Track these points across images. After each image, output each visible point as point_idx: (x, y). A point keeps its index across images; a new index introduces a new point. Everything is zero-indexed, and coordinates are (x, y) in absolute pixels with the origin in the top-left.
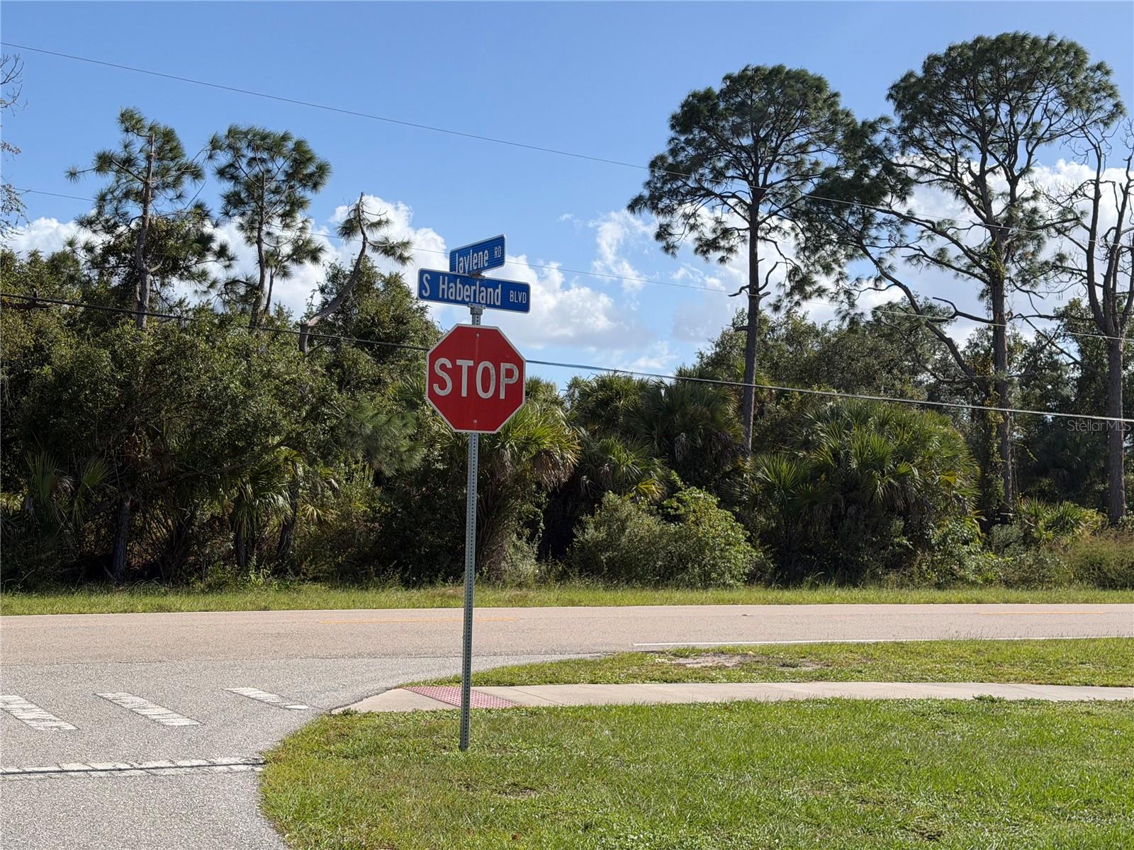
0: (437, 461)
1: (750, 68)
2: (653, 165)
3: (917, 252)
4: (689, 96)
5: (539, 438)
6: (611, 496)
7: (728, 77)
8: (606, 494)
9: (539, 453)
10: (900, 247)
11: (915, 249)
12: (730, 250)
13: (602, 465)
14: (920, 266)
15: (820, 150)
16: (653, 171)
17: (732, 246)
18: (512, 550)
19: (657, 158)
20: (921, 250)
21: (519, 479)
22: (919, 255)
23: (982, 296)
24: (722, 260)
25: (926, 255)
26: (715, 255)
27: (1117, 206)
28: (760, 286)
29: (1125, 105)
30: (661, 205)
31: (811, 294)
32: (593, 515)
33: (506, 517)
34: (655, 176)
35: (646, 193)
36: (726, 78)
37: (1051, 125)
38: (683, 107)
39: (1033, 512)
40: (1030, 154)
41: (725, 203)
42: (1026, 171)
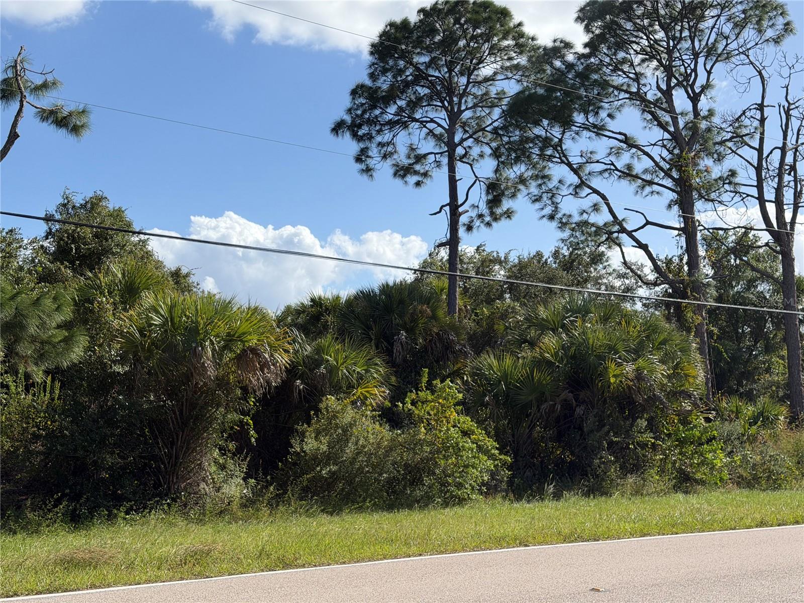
0: (115, 362)
1: (440, 2)
2: (354, 93)
3: (609, 167)
4: (386, 26)
5: (244, 333)
6: (331, 401)
7: (422, 11)
8: (324, 399)
9: (244, 351)
10: (591, 163)
11: (605, 164)
12: (425, 175)
13: (318, 366)
14: (612, 178)
15: (507, 78)
16: (353, 99)
17: (427, 171)
18: (213, 468)
19: (357, 87)
20: (613, 164)
21: (222, 382)
22: (610, 169)
23: (670, 206)
24: (418, 184)
25: (617, 169)
26: (412, 179)
27: (781, 126)
28: (460, 202)
29: (795, 25)
30: (360, 133)
31: (501, 215)
32: (309, 424)
33: (205, 429)
34: (355, 104)
35: (348, 119)
36: (419, 11)
37: (727, 45)
38: (381, 36)
39: (735, 409)
40: (709, 73)
41: (425, 126)
42: (706, 87)
